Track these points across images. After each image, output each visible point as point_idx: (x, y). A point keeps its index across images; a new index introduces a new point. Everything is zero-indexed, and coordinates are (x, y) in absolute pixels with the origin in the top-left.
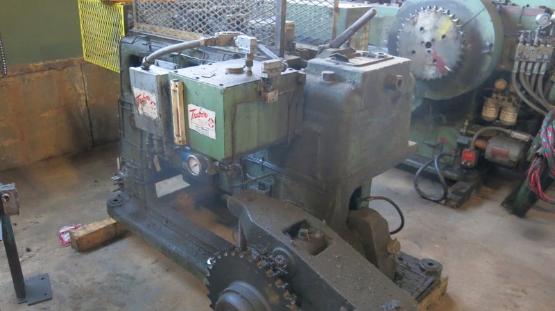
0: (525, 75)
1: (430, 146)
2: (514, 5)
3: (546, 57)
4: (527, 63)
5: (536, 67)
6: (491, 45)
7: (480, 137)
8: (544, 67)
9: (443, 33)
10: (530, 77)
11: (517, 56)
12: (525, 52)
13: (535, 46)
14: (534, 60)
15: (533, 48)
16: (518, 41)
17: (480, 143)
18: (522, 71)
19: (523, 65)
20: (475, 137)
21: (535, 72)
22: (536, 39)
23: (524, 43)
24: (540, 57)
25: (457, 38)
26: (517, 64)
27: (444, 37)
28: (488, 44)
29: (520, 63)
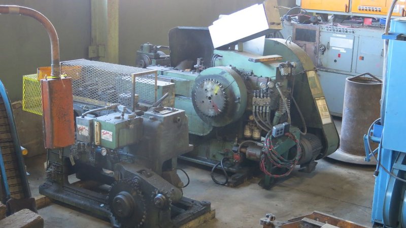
0: (259, 113)
1: (221, 154)
2: (255, 76)
3: (267, 103)
4: (259, 107)
5: (264, 108)
6: (239, 98)
7: (243, 147)
8: (268, 108)
9: (216, 92)
10: (262, 113)
11: (253, 103)
12: (257, 101)
14: (262, 105)
15: (260, 99)
16: (253, 96)
17: (243, 150)
18: (257, 111)
19: (257, 107)
20: (239, 147)
21: (264, 111)
22: (262, 95)
23: (256, 97)
24: (265, 104)
25: (222, 95)
26: (254, 107)
27: (216, 94)
28: (238, 98)
29: (256, 107)
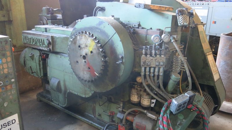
0: (150, 76)
2: (143, 28)
3: (161, 64)
4: (150, 68)
5: (157, 70)
6: (122, 58)
8: (161, 70)
9: (91, 50)
10: (154, 76)
11: (142, 63)
12: (147, 61)
13: (153, 57)
14: (154, 66)
15: (152, 58)
16: (142, 54)
17: (130, 118)
18: (147, 73)
19: (148, 69)
21: (156, 74)
22: (153, 52)
23: (146, 54)
24: (157, 64)
25: (99, 54)
26: (143, 69)
27: (92, 52)
28: (120, 57)
29: (145, 68)
